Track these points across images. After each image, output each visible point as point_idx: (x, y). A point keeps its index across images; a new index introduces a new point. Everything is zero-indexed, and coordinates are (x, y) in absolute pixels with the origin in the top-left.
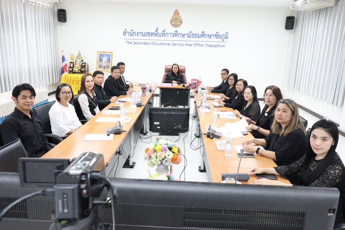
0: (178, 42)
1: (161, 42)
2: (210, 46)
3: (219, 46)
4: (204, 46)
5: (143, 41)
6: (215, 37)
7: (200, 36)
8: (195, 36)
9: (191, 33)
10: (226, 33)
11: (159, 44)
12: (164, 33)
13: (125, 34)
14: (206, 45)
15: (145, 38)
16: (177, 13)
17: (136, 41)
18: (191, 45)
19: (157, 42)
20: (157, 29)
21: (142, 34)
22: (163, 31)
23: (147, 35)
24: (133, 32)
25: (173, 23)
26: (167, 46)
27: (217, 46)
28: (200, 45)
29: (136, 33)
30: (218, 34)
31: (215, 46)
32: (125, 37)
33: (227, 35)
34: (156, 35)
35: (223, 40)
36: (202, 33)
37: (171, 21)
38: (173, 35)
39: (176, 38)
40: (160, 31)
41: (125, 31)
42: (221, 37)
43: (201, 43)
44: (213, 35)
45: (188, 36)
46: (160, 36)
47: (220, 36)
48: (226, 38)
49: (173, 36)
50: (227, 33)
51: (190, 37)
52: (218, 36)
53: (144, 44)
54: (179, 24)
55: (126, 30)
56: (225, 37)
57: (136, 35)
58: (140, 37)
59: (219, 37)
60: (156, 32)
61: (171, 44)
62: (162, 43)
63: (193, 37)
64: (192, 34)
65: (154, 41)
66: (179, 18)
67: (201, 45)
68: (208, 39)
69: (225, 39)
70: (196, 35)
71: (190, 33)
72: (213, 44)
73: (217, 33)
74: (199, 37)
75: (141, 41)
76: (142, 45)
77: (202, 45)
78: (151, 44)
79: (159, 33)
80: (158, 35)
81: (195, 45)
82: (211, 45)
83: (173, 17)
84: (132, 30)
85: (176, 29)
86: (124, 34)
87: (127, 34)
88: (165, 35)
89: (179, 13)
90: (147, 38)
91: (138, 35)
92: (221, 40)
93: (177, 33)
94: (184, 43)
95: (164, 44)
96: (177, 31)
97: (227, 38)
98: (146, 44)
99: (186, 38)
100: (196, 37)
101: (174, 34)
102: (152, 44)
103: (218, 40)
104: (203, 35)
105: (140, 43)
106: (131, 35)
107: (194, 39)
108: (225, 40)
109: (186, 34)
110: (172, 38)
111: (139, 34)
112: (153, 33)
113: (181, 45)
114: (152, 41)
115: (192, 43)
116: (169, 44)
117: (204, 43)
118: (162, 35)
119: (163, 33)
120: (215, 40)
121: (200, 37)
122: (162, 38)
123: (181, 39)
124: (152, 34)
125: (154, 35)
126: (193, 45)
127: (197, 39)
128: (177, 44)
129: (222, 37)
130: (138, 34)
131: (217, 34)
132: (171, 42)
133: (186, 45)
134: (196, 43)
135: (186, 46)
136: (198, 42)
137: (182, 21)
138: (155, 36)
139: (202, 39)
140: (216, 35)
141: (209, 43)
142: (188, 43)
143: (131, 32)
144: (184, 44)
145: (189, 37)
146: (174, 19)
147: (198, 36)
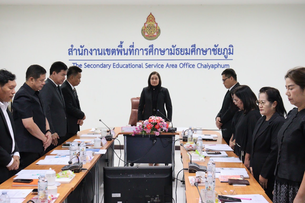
0: (155, 63)
1: (127, 63)
2: (205, 66)
3: (219, 66)
4: (196, 66)
5: (100, 63)
6: (212, 52)
7: (188, 52)
8: (181, 51)
9: (175, 48)
10: (229, 46)
11: (124, 66)
12: (133, 49)
13: (71, 52)
14: (199, 66)
15: (103, 57)
16: (151, 18)
17: (88, 63)
18: (176, 66)
19: (121, 63)
20: (121, 43)
21: (98, 52)
22: (130, 47)
23: (106, 52)
24: (84, 49)
25: (146, 34)
26: (137, 69)
27: (216, 66)
28: (189, 66)
29: (89, 50)
30: (218, 48)
31: (213, 66)
32: (71, 57)
33: (231, 48)
34: (120, 53)
35: (226, 57)
36: (192, 47)
37: (142, 30)
38: (146, 52)
39: (151, 57)
40: (126, 46)
41: (71, 48)
42: (223, 51)
43: (191, 63)
44: (209, 50)
45: (170, 52)
46: (127, 54)
47: (220, 50)
48: (230, 53)
49: (147, 54)
50: (231, 46)
51: (174, 54)
52: (217, 51)
53: (101, 66)
54: (155, 34)
55: (72, 46)
56: (229, 51)
57: (89, 53)
58: (94, 56)
59: (220, 53)
60: (119, 48)
61: (144, 66)
62: (129, 65)
63: (178, 53)
64: (176, 50)
65: (117, 62)
66: (155, 25)
67: (191, 66)
68: (202, 57)
69: (228, 55)
70: (183, 50)
71: (173, 49)
72: (210, 63)
73: (215, 46)
74: (187, 54)
75: (96, 63)
76: (98, 69)
77: (193, 66)
78: (112, 66)
79: (124, 50)
80: (123, 52)
81: (181, 65)
82: (207, 65)
83: (146, 25)
84: (81, 47)
85: (151, 42)
86: (69, 53)
87: (74, 52)
88: (134, 51)
89: (154, 19)
90: (107, 57)
91: (91, 54)
92: (222, 57)
93: (152, 49)
94: (165, 63)
95: (133, 66)
96: (152, 46)
97: (232, 54)
98: (105, 66)
99: (166, 56)
100: (182, 53)
101: (148, 50)
102: (114, 66)
103: (217, 57)
104: (194, 50)
105: (95, 66)
106: (82, 54)
107: (180, 57)
108: (230, 57)
109: (167, 50)
110: (145, 57)
111: (94, 52)
112: (115, 49)
113: (160, 66)
114: (114, 62)
115: (178, 63)
116: (140, 66)
117: (195, 63)
118: (129, 52)
119: (131, 48)
120: (213, 56)
121: (189, 54)
122: (129, 57)
123: (160, 57)
124: (113, 51)
125: (117, 52)
126: (178, 66)
127: (185, 57)
128: (153, 66)
129: (224, 53)
130: (91, 52)
131: (215, 48)
132: (144, 62)
133: (167, 65)
134: (183, 62)
135: (167, 67)
136: (186, 62)
137: (159, 30)
138: (118, 54)
139: (193, 56)
140: (214, 50)
141: (204, 63)
142: (170, 63)
143: (81, 49)
144: (165, 66)
145: (171, 54)
146: (148, 27)
147: (185, 52)
